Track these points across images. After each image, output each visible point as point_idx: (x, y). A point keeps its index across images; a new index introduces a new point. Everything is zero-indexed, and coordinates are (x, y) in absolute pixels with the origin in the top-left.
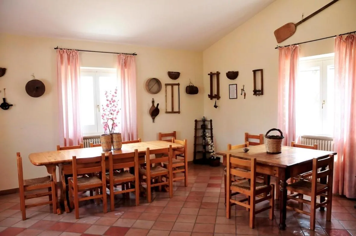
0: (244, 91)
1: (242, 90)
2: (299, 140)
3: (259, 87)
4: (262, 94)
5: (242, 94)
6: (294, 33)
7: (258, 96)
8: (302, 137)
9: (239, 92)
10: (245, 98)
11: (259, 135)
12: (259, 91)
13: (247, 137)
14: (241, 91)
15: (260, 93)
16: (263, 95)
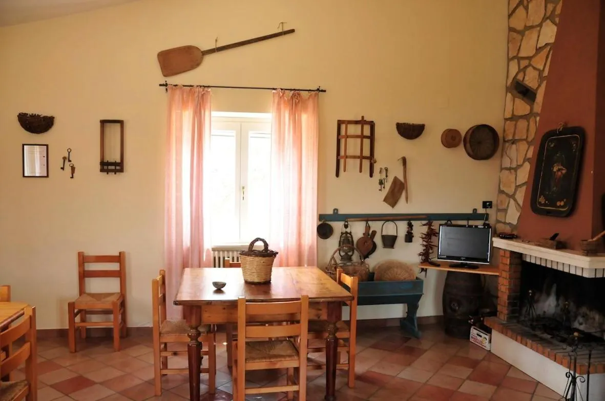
0: (70, 161)
1: (64, 158)
2: (208, 255)
3: (113, 156)
4: (121, 170)
5: (63, 168)
6: (198, 65)
7: (112, 175)
8: (214, 250)
9: (56, 162)
10: (72, 177)
11: (118, 254)
12: (115, 164)
13: (83, 259)
14: (63, 160)
15: (118, 168)
16: (124, 173)
